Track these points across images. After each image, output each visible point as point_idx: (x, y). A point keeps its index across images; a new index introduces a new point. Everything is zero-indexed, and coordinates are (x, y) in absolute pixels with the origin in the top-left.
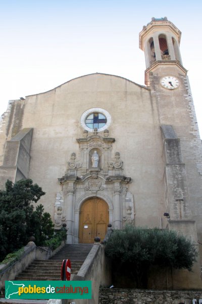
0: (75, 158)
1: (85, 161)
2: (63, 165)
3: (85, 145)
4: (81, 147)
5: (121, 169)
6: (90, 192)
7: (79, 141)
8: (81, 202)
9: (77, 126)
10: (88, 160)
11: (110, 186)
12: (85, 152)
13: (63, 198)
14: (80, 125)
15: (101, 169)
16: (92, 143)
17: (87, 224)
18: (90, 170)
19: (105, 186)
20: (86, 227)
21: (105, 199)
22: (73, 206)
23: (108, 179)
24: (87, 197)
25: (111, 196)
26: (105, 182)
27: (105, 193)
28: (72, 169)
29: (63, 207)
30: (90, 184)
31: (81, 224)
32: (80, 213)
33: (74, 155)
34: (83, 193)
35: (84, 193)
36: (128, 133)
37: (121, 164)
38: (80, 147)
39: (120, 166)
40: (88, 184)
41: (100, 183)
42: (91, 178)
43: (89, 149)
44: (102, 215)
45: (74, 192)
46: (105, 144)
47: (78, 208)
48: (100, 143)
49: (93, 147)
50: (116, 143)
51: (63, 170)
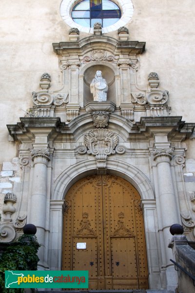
0: (49, 86)
1: (75, 91)
2: (21, 99)
3: (73, 58)
4: (64, 63)
5: (167, 106)
6: (91, 158)
7: (60, 49)
8: (67, 181)
9: (53, 20)
10: (82, 90)
11: (142, 145)
12: (75, 73)
13: (19, 172)
14: (59, 19)
15: (116, 108)
16: (89, 54)
17: (83, 239)
18: (88, 109)
19: (128, 145)
20: (81, 246)
21: (130, 175)
22: (48, 192)
23: (136, 127)
24: (83, 170)
25: (144, 169)
26: (127, 136)
27: (130, 161)
28: (45, 107)
29: (18, 195)
30: (90, 140)
31: (69, 239)
32: (65, 210)
33: (46, 77)
34: (71, 161)
35: (74, 161)
36: (175, 34)
37: (166, 98)
38: (60, 62)
39: (164, 102)
40: (85, 140)
41: (115, 138)
42: (93, 125)
43: (84, 66)
44: (122, 215)
45: (49, 158)
46: (121, 56)
47: (60, 196)
48: (108, 54)
49: (92, 63)
50: (147, 54)
51: (21, 110)
